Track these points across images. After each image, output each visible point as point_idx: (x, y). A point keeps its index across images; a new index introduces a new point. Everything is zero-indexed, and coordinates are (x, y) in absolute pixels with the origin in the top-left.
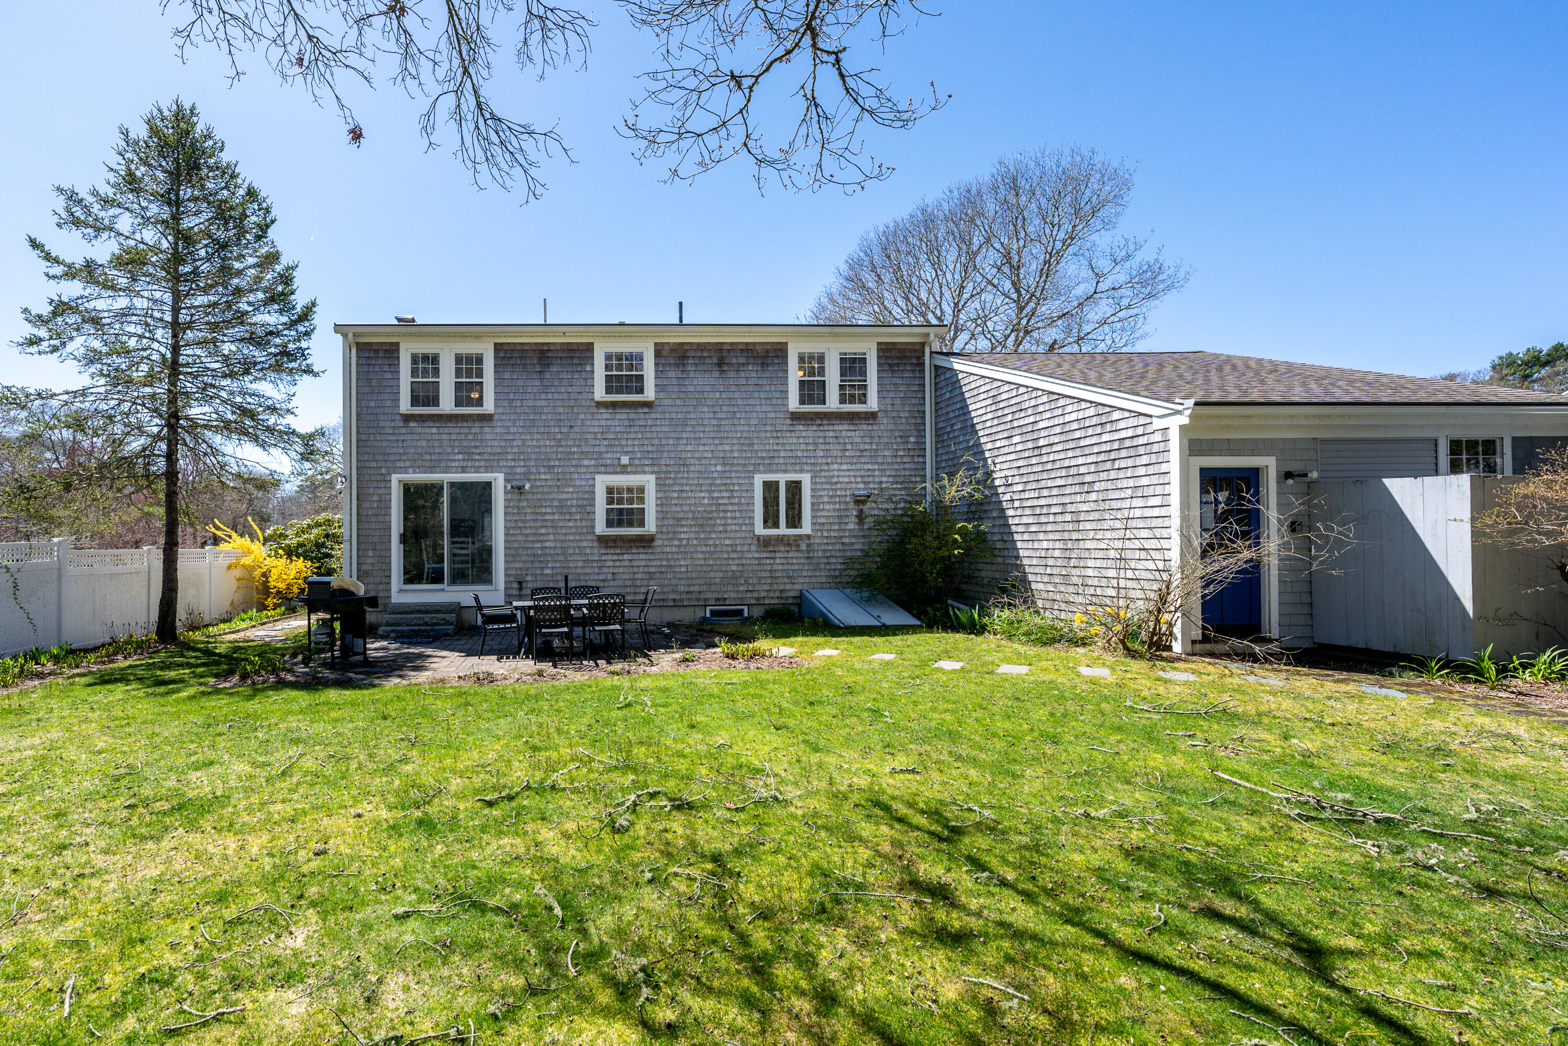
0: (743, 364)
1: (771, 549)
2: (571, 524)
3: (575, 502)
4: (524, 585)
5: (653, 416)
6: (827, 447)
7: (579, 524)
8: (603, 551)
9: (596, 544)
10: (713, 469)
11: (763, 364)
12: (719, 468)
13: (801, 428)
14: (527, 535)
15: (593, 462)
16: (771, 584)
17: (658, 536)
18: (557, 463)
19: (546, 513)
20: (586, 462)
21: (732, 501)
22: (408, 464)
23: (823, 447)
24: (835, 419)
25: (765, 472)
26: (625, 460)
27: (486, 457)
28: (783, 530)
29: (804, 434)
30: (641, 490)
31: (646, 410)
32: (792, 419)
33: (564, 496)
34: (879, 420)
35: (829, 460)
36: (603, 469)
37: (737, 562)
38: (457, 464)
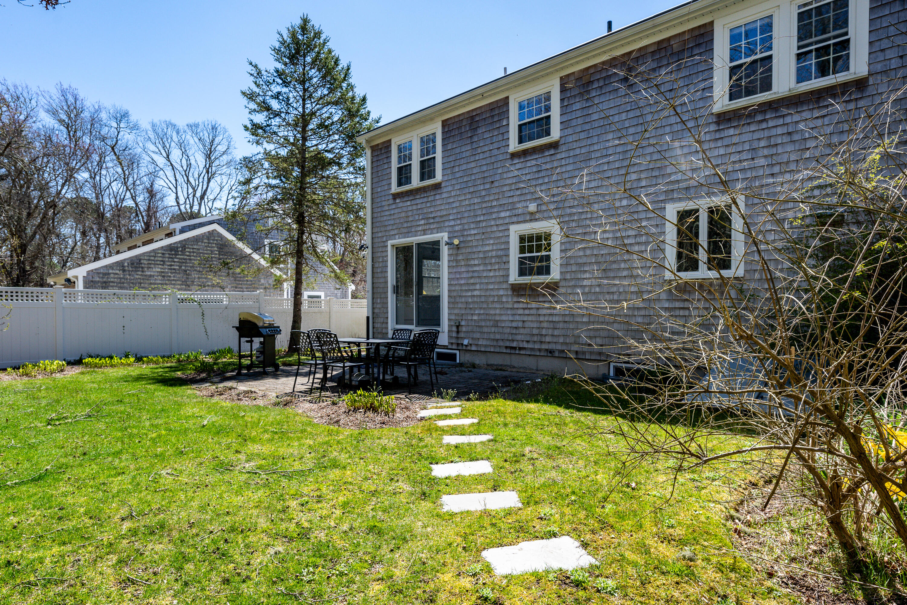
0: (654, 70)
2: (492, 274)
3: (494, 253)
4: (460, 329)
5: (559, 156)
6: (774, 151)
7: (497, 274)
8: (515, 299)
9: (510, 293)
10: (617, 204)
11: (679, 61)
12: (625, 203)
13: (731, 132)
14: (461, 285)
15: (508, 214)
17: (561, 284)
18: (482, 218)
19: (475, 265)
20: (503, 215)
21: (638, 240)
22: (396, 232)
23: (766, 152)
24: (788, 106)
25: (680, 200)
26: (532, 207)
27: (437, 220)
28: (703, 273)
29: (735, 140)
30: (548, 236)
31: (552, 152)
32: (718, 123)
33: (487, 248)
34: (868, 89)
35: (776, 169)
36: (515, 219)
37: (642, 313)
38: (420, 228)
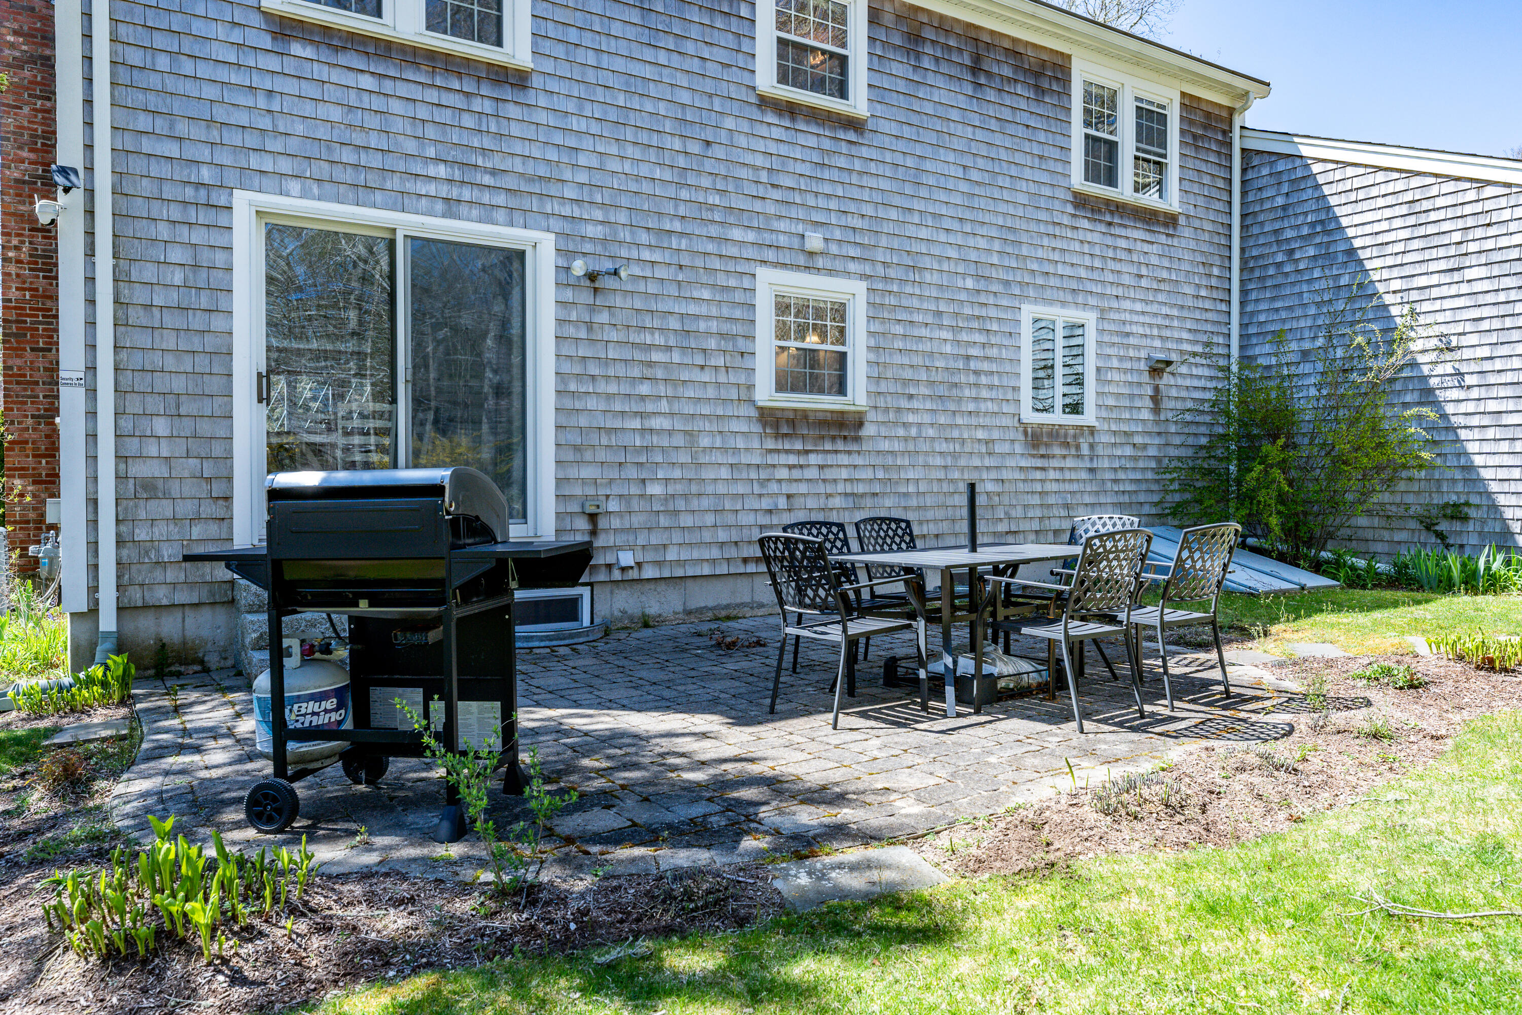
0: (1009, 79)
1: (1042, 451)
2: (706, 377)
3: (714, 326)
4: (602, 523)
5: (865, 152)
6: (1119, 267)
7: (722, 378)
8: (770, 444)
9: (756, 428)
10: (960, 284)
11: (1037, 88)
12: (970, 283)
13: (1086, 223)
14: (609, 397)
15: (751, 236)
16: (1041, 519)
17: (871, 416)
18: (677, 226)
19: (650, 347)
20: (737, 234)
21: (988, 352)
22: (285, 166)
23: (1112, 265)
24: (1129, 217)
25: (1036, 301)
26: (815, 241)
27: (510, 182)
28: (1058, 418)
29: (1089, 236)
30: (840, 311)
31: (852, 136)
32: (1076, 206)
33: (692, 309)
34: (1181, 231)
35: (1120, 291)
36: (771, 255)
38: (431, 189)
